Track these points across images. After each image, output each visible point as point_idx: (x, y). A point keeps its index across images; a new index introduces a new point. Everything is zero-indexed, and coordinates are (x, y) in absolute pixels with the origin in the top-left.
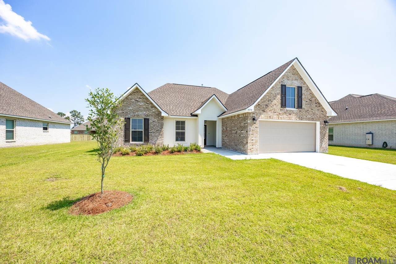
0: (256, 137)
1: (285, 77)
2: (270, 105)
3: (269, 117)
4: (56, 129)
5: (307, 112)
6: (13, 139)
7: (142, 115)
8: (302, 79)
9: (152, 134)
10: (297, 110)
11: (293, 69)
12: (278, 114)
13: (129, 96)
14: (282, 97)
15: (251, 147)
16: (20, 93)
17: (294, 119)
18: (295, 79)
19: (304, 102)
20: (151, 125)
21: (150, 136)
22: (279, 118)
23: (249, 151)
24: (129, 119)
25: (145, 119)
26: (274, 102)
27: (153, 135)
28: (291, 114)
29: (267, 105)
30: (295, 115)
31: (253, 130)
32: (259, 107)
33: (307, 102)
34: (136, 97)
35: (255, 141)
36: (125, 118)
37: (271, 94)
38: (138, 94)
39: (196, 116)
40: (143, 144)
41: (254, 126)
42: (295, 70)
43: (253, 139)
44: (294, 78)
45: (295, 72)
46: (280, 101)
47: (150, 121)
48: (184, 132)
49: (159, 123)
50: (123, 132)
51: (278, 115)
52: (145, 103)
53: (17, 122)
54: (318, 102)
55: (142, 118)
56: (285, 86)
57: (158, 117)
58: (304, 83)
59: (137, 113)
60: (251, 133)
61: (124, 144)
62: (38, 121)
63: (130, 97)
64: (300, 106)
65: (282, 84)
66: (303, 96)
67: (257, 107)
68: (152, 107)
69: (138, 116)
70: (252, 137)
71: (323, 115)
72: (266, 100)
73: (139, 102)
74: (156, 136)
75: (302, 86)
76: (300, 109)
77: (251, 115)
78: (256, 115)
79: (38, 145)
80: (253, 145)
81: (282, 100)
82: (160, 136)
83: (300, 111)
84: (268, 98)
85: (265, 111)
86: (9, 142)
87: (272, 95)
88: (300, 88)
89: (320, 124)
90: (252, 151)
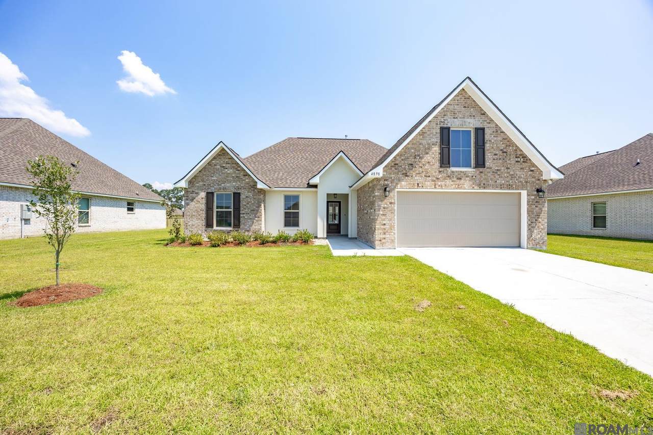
0: (390, 220)
1: (448, 114)
2: (417, 164)
3: (416, 185)
4: (144, 210)
5: (496, 173)
6: (88, 223)
7: (231, 187)
8: (484, 114)
9: (244, 215)
10: (474, 170)
11: (465, 98)
12: (434, 179)
13: (212, 160)
14: (442, 149)
15: (382, 236)
16: (103, 164)
17: (467, 187)
18: (470, 116)
19: (489, 156)
20: (243, 203)
21: (241, 219)
22: (437, 186)
23: (377, 243)
24: (212, 193)
25: (234, 193)
26: (425, 158)
27: (246, 217)
28: (460, 179)
29: (412, 164)
30: (469, 181)
31: (384, 208)
32: (396, 169)
33: (496, 155)
34: (222, 161)
35: (388, 227)
36: (208, 193)
37: (420, 144)
38: (224, 156)
39: (316, 186)
40: (231, 230)
41: (387, 201)
42: (468, 98)
43: (384, 222)
44: (468, 114)
45: (469, 102)
46: (438, 156)
47: (242, 197)
48: (298, 212)
49: (254, 198)
50: (204, 213)
51: (434, 181)
52: (235, 170)
53: (93, 201)
54: (520, 155)
55: (231, 191)
56: (449, 128)
57: (254, 190)
58: (488, 121)
59: (223, 185)
60: (381, 213)
61: (205, 230)
62: (120, 199)
63: (213, 162)
64: (480, 163)
65: (442, 125)
66: (487, 146)
67: (393, 169)
68: (244, 175)
69: (224, 189)
70: (384, 220)
71: (534, 177)
72: (411, 156)
73: (227, 169)
74: (251, 219)
75: (485, 127)
76: (481, 170)
77: (382, 182)
78: (391, 183)
79: (120, 231)
80: (385, 234)
81: (442, 154)
82: (256, 219)
83: (481, 172)
84: (415, 153)
85: (408, 174)
86: (82, 226)
87: (421, 146)
88: (480, 132)
89: (528, 195)
90: (383, 244)
